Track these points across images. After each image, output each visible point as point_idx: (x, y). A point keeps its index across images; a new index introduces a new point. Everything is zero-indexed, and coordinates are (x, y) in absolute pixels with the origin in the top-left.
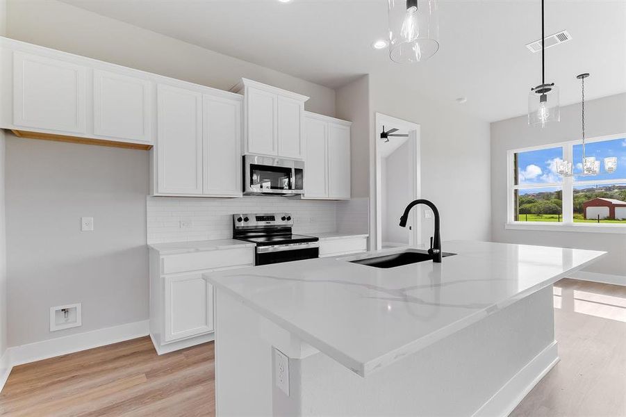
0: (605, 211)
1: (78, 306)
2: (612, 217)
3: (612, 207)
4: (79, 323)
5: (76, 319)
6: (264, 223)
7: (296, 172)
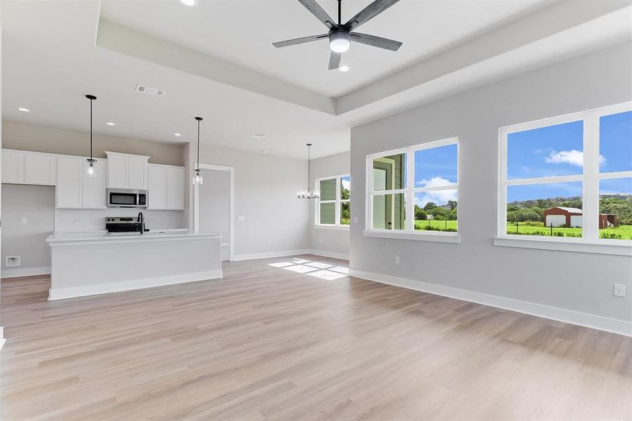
0: (562, 219)
1: (19, 257)
2: (568, 225)
3: (568, 215)
4: (19, 265)
5: (18, 263)
6: (125, 222)
7: (140, 195)
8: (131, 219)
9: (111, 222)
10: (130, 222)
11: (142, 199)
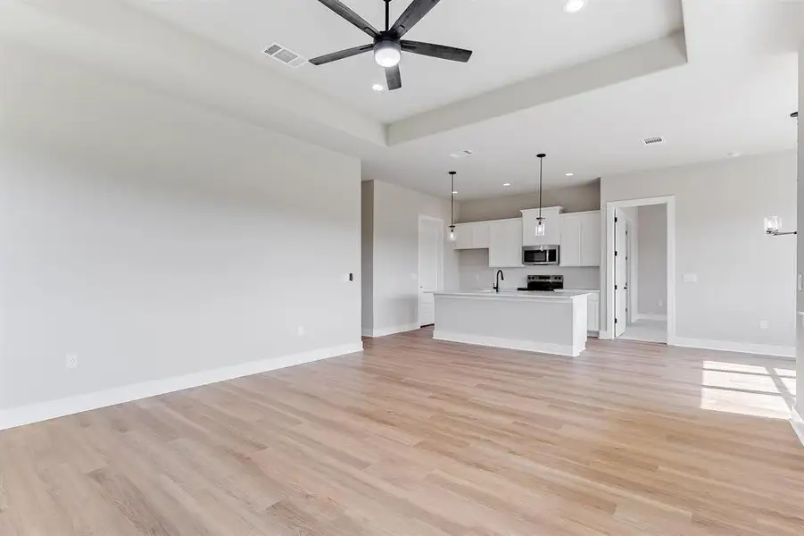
6: (543, 280)
7: (550, 251)
8: (548, 277)
9: (532, 280)
10: (547, 280)
11: (553, 255)
